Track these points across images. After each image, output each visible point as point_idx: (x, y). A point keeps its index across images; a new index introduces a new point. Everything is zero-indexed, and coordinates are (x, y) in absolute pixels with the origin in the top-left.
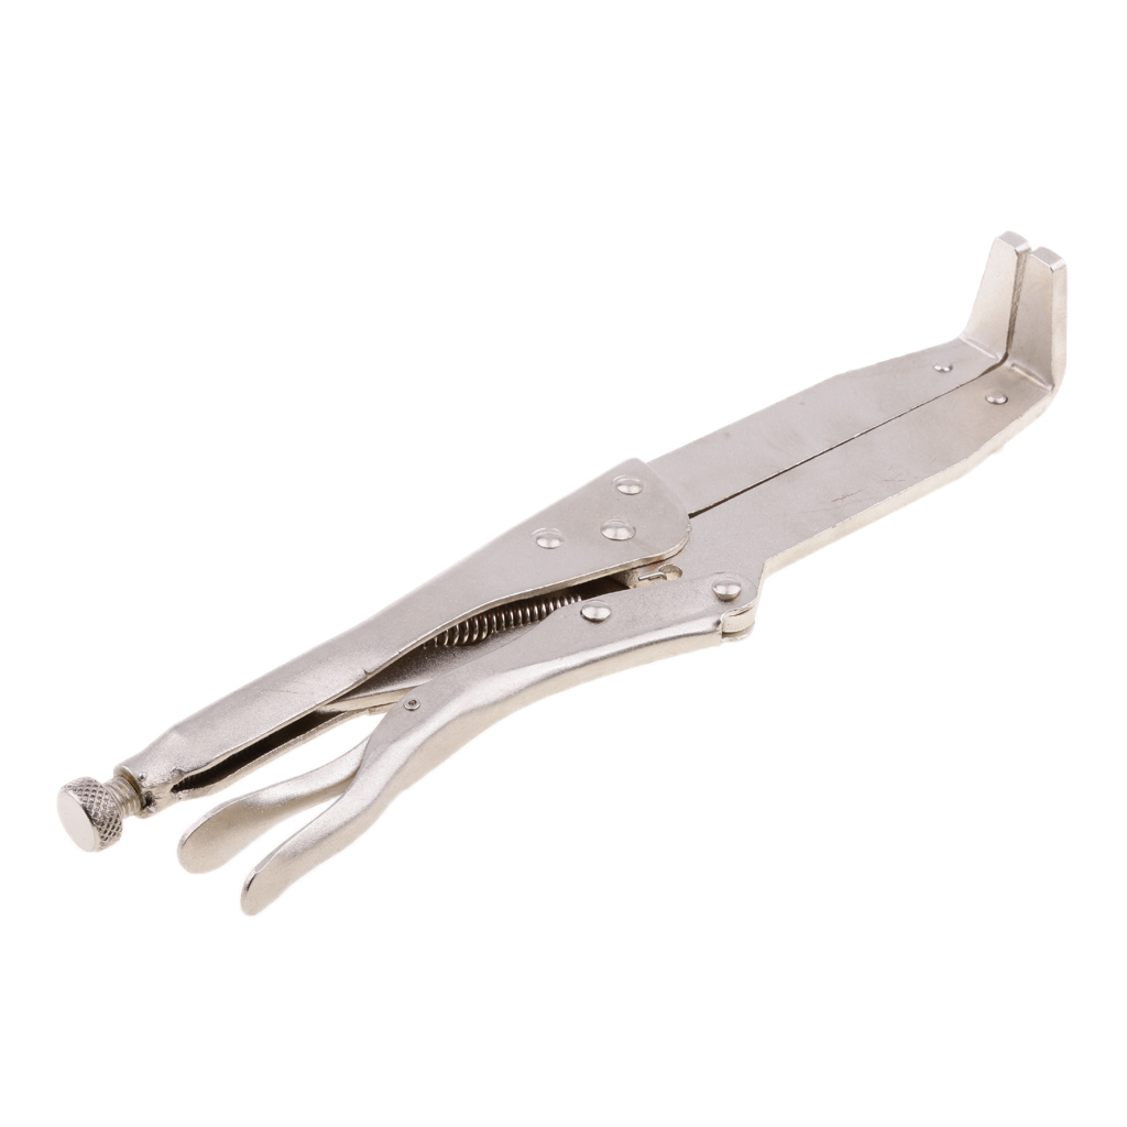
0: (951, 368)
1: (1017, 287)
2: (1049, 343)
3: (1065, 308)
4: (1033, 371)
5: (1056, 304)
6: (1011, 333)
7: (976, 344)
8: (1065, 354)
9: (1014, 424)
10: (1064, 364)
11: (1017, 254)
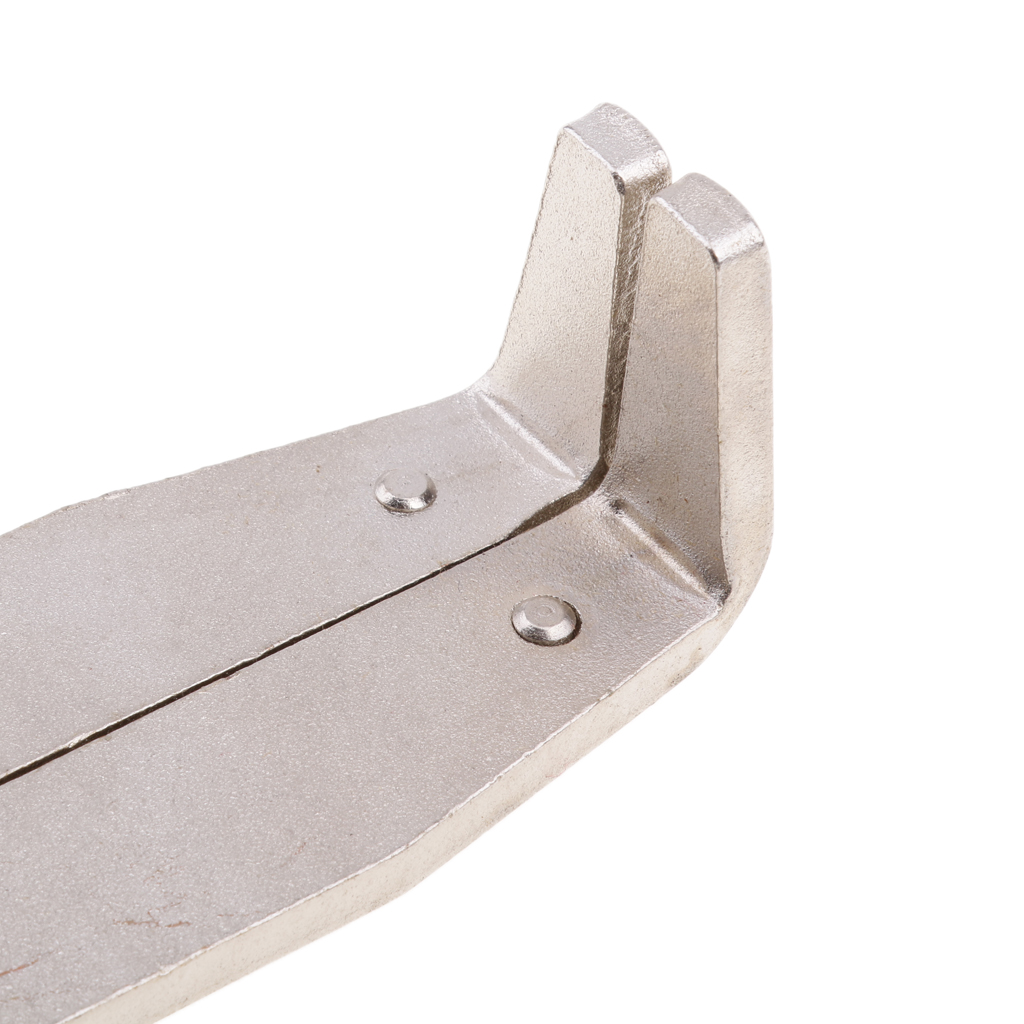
0: (429, 497)
1: (626, 278)
2: (712, 468)
3: (766, 367)
4: (669, 534)
5: (732, 355)
6: (611, 408)
7: (522, 419)
8: (768, 497)
9: (585, 720)
10: (765, 524)
11: (622, 188)
